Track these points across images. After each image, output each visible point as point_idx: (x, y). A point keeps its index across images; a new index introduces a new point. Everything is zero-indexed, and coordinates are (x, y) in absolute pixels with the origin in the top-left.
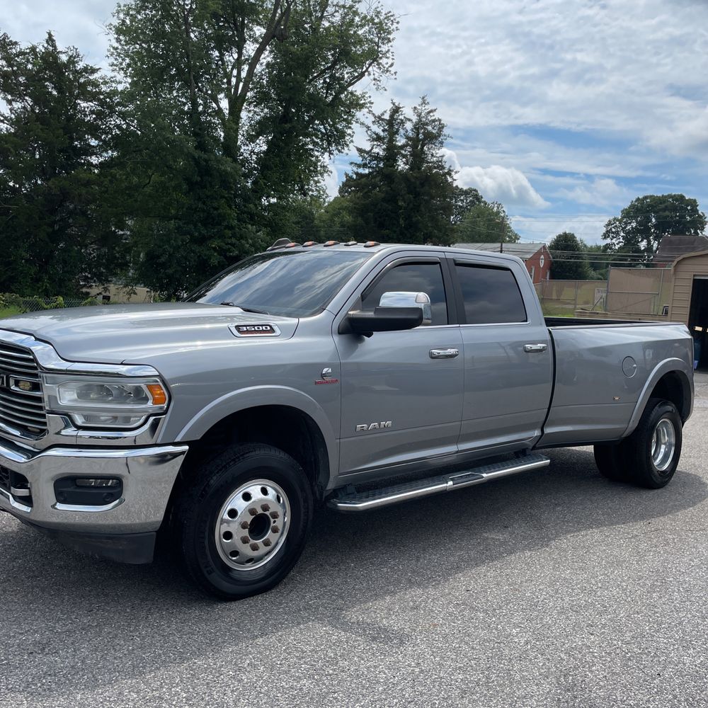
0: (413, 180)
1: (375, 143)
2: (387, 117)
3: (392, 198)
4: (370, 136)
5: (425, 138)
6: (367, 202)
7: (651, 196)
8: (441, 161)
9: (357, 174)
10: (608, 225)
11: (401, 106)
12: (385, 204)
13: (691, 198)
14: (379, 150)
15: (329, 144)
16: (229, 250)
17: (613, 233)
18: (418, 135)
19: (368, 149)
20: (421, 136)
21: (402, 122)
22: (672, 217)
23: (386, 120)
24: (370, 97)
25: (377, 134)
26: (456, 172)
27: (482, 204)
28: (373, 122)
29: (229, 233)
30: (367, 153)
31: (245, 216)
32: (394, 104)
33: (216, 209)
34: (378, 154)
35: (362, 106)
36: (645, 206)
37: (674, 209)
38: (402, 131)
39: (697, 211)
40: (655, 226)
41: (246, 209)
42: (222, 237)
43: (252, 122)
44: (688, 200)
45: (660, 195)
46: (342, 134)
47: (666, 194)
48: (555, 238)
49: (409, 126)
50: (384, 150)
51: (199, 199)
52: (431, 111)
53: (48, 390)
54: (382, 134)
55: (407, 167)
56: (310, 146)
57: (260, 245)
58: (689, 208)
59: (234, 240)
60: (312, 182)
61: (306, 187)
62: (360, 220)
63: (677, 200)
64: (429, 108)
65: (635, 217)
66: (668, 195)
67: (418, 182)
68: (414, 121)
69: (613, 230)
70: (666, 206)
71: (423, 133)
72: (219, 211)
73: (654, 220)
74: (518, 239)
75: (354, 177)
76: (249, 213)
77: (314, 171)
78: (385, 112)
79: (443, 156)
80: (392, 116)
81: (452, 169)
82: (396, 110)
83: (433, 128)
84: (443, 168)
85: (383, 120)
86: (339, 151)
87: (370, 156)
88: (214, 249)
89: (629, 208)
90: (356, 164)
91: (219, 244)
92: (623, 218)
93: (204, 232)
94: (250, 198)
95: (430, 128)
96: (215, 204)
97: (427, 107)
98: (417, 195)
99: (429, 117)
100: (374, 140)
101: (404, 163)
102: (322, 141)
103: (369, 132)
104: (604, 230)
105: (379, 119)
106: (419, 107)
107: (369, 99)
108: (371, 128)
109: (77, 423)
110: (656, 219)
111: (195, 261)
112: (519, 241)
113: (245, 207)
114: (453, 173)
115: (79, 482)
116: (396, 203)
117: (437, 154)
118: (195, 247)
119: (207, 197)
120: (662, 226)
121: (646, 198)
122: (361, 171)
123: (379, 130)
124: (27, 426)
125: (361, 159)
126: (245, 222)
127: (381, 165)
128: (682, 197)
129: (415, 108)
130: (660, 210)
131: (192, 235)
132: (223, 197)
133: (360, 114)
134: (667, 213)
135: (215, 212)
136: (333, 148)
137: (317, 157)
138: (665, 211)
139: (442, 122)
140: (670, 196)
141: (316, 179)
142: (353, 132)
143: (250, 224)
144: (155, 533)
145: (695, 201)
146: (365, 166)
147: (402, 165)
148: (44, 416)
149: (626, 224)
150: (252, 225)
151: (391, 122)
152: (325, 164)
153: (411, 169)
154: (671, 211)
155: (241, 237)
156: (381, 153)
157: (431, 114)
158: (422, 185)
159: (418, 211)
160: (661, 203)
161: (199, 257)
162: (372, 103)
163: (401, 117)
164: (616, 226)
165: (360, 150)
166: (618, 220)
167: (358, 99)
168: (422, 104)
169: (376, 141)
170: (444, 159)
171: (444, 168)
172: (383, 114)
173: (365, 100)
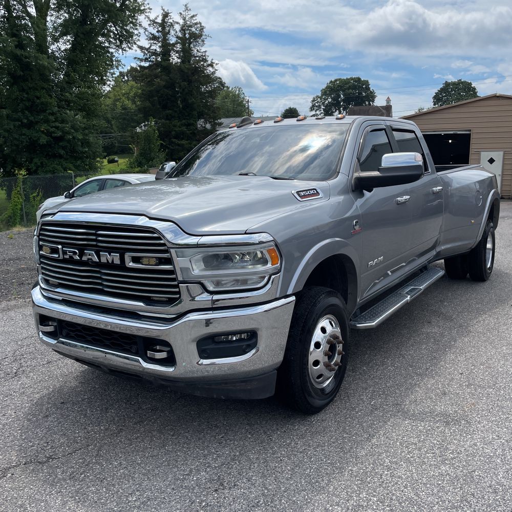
0: (186, 71)
1: (152, 42)
2: (159, 20)
3: (171, 85)
4: (147, 36)
5: (190, 38)
6: (152, 88)
7: (340, 79)
8: (205, 56)
9: (140, 66)
10: (313, 101)
11: (170, 12)
12: (166, 90)
13: (365, 79)
14: (157, 47)
15: (121, 42)
16: (54, 132)
17: (316, 106)
18: (185, 34)
19: (147, 46)
20: (187, 36)
21: (172, 25)
22: (354, 94)
23: (158, 23)
24: (148, 4)
25: (153, 35)
26: (217, 64)
27: (225, 88)
28: (149, 25)
29: (52, 118)
30: (147, 49)
31: (64, 103)
32: (164, 11)
33: (38, 98)
34: (156, 50)
35: (143, 12)
36: (336, 86)
37: (354, 87)
38: (172, 32)
39: (369, 88)
40: (343, 100)
41: (63, 97)
42: (47, 121)
43: (55, 25)
44: (363, 81)
45: (345, 78)
46: (131, 35)
47: (349, 77)
48: (284, 111)
49: (177, 27)
50: (160, 47)
51: (23, 90)
52: (193, 16)
53: (180, 262)
54: (157, 34)
55: (179, 61)
56: (107, 44)
57: (80, 126)
58: (364, 86)
59: (57, 124)
60: (108, 74)
61: (105, 78)
62: (148, 104)
63: (356, 81)
64: (192, 13)
65: (330, 95)
66: (350, 78)
67: (190, 73)
68: (181, 24)
69: (317, 104)
70: (349, 86)
71: (189, 34)
72: (42, 101)
73: (342, 96)
74: (253, 114)
75: (139, 68)
76: (66, 101)
77: (110, 65)
78: (158, 16)
79: (206, 52)
80: (163, 20)
81: (213, 61)
82: (166, 15)
83: (196, 30)
84: (205, 60)
85: (156, 23)
86: (130, 48)
87: (149, 52)
88: (43, 132)
89: (326, 88)
90: (139, 58)
91: (46, 128)
92: (322, 95)
93: (32, 118)
94: (64, 88)
95: (193, 29)
96: (38, 94)
97: (189, 13)
98: (190, 82)
99: (192, 21)
100: (151, 39)
101: (177, 58)
102: (115, 40)
103: (146, 33)
104: (311, 105)
105: (154, 22)
106: (183, 13)
107: (148, 6)
108: (148, 30)
109: (209, 289)
110: (344, 96)
111: (27, 142)
112: (253, 115)
113: (62, 95)
114: (214, 65)
115: (216, 339)
116: (174, 89)
117: (200, 50)
118: (25, 131)
119: (30, 88)
120: (348, 100)
121: (336, 80)
122: (143, 64)
123: (154, 31)
124: (150, 297)
125: (143, 54)
126: (64, 108)
127: (159, 59)
128: (359, 79)
129: (180, 13)
130: (346, 89)
131: (21, 121)
132: (43, 88)
133: (141, 18)
134: (351, 91)
135: (38, 101)
136: (124, 45)
137: (112, 53)
138: (349, 90)
139: (203, 25)
140: (352, 79)
141: (112, 71)
142: (139, 33)
143: (67, 109)
144: (276, 371)
145: (367, 81)
146: (146, 60)
147: (175, 59)
148: (177, 286)
149: (325, 99)
150: (70, 110)
151: (163, 24)
152: (119, 59)
153: (183, 62)
154: (353, 89)
155: (63, 121)
156: (158, 50)
157: (194, 18)
158: (193, 74)
159: (191, 95)
160: (346, 84)
161: (30, 139)
162: (151, 9)
163: (171, 21)
164: (318, 102)
165: (141, 48)
166: (319, 97)
167: (140, 6)
168: (185, 11)
169: (153, 40)
170: (207, 54)
171: (207, 61)
172: (156, 18)
173: (144, 6)
